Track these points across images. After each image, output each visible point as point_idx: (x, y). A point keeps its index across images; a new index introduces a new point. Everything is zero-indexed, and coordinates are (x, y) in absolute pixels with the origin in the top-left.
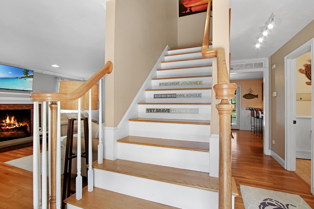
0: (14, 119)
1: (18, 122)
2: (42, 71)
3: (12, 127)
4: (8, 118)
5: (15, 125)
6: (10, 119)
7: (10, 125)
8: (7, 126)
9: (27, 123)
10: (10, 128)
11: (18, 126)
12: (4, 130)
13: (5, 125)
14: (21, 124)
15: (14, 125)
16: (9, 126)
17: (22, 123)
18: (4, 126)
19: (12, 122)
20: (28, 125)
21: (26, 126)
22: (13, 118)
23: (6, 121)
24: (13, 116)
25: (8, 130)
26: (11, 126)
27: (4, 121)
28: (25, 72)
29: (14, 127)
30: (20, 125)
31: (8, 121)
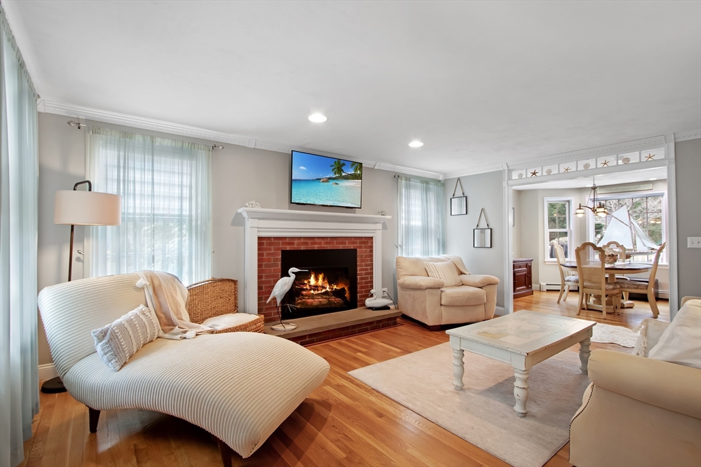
0: (324, 279)
1: (330, 283)
2: (374, 163)
3: (320, 292)
4: (313, 276)
5: (325, 288)
6: (317, 279)
7: (316, 288)
8: (310, 290)
9: (346, 285)
10: (316, 292)
11: (329, 290)
12: (306, 295)
13: (308, 287)
14: (335, 287)
15: (323, 287)
16: (314, 290)
17: (337, 285)
18: (307, 289)
19: (320, 282)
20: (346, 289)
21: (343, 290)
22: (321, 277)
23: (309, 282)
24: (321, 274)
25: (312, 296)
26: (318, 290)
27: (306, 282)
28: (336, 166)
29: (324, 290)
30: (332, 289)
31: (312, 281)
